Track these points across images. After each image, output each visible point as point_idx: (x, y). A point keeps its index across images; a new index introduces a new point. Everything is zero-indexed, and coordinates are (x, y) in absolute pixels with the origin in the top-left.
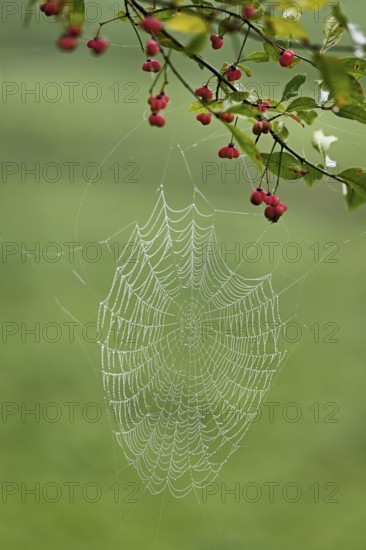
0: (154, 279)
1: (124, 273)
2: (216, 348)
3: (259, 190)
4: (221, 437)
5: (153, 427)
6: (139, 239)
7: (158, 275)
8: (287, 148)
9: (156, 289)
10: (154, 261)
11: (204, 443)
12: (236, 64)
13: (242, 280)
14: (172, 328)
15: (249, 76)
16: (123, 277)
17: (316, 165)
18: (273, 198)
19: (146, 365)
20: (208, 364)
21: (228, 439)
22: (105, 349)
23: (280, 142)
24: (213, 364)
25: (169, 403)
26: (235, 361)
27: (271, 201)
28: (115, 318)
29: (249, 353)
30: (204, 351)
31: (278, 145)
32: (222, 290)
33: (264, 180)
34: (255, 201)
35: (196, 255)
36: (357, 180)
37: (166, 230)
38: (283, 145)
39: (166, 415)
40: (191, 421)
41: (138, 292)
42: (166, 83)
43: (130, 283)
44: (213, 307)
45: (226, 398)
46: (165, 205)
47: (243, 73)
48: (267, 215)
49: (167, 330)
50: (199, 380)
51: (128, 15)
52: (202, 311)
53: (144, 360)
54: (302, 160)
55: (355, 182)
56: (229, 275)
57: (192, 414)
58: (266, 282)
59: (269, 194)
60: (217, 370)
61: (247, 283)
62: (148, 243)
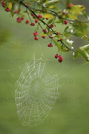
0: (30, 75)
1: (23, 74)
2: (43, 92)
3: (57, 55)
4: (43, 113)
5: (24, 110)
6: (27, 66)
7: (31, 75)
8: (64, 44)
9: (30, 78)
10: (30, 71)
11: (39, 114)
12: (53, 24)
13: (50, 76)
14: (32, 87)
15: (55, 27)
16: (23, 75)
17: (70, 48)
18: (61, 57)
19: (25, 95)
20: (41, 95)
21: (45, 113)
22: (16, 92)
23: (62, 43)
24: (42, 95)
25: (29, 104)
26: (47, 94)
27: (60, 57)
28: (20, 84)
29: (51, 92)
30: (40, 92)
31: (62, 44)
32: (45, 78)
33: (59, 52)
34: (56, 57)
35: (40, 70)
36: (80, 52)
37: (34, 64)
38: (63, 44)
39: (28, 107)
40: (35, 109)
41: (25, 78)
42: (38, 29)
43: (24, 76)
44: (43, 82)
45: (45, 103)
46: (34, 58)
47: (54, 26)
48: (59, 61)
49: (31, 87)
50: (38, 99)
51: (27, 12)
52: (40, 83)
53: (25, 94)
54: (67, 47)
55: (79, 52)
56: (48, 74)
57: (36, 107)
58: (56, 76)
59: (60, 56)
60: (43, 97)
61: (51, 76)
62: (29, 67)
